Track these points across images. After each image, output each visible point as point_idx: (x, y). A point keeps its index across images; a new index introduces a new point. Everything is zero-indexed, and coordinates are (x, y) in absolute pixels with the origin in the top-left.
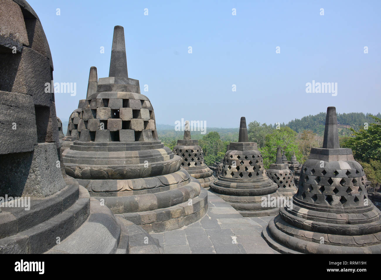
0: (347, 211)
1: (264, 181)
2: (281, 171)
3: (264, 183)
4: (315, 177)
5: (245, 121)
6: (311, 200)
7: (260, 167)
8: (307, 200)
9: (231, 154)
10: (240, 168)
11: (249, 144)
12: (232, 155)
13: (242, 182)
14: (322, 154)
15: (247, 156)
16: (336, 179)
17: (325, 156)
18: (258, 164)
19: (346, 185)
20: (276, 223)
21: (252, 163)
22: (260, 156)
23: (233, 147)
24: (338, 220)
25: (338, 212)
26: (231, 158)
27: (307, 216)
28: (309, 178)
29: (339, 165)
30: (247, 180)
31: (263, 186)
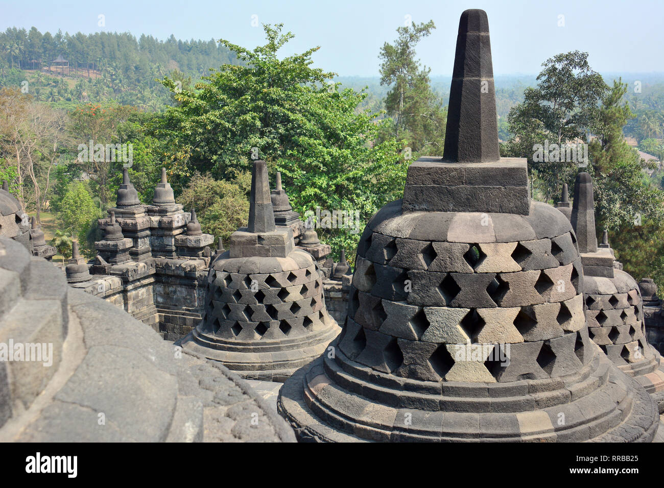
9: (460, 236)
10: (538, 318)
12: (476, 245)
13: (566, 400)
15: (555, 241)
30: (579, 377)
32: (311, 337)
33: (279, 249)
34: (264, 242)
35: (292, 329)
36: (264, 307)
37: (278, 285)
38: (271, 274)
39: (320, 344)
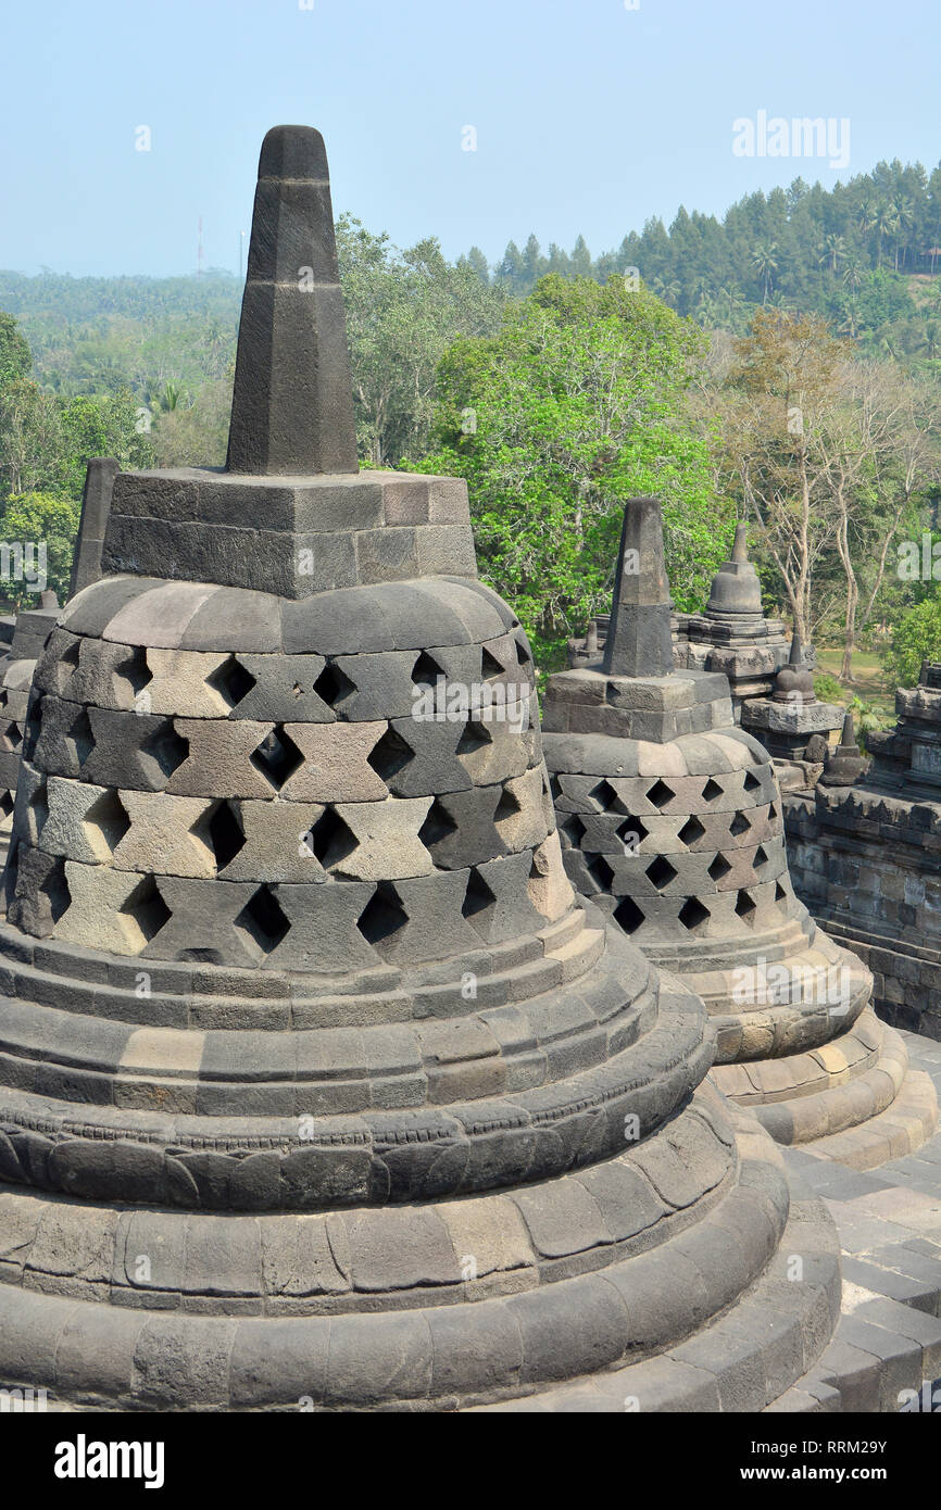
1: (555, 977)
2: (659, 759)
3: (561, 1012)
5: (313, 183)
7: (509, 805)
9: (125, 629)
10: (249, 829)
11: (366, 504)
12: (141, 651)
13: (274, 1021)
15: (341, 663)
18: (482, 766)
21: (407, 753)
22: (505, 654)
23: (158, 531)
26: (122, 693)
30: (347, 982)
31: (552, 1056)
32: (694, 951)
33: (650, 721)
34: (618, 700)
35: (644, 923)
36: (583, 857)
37: (621, 809)
38: (608, 780)
39: (714, 974)
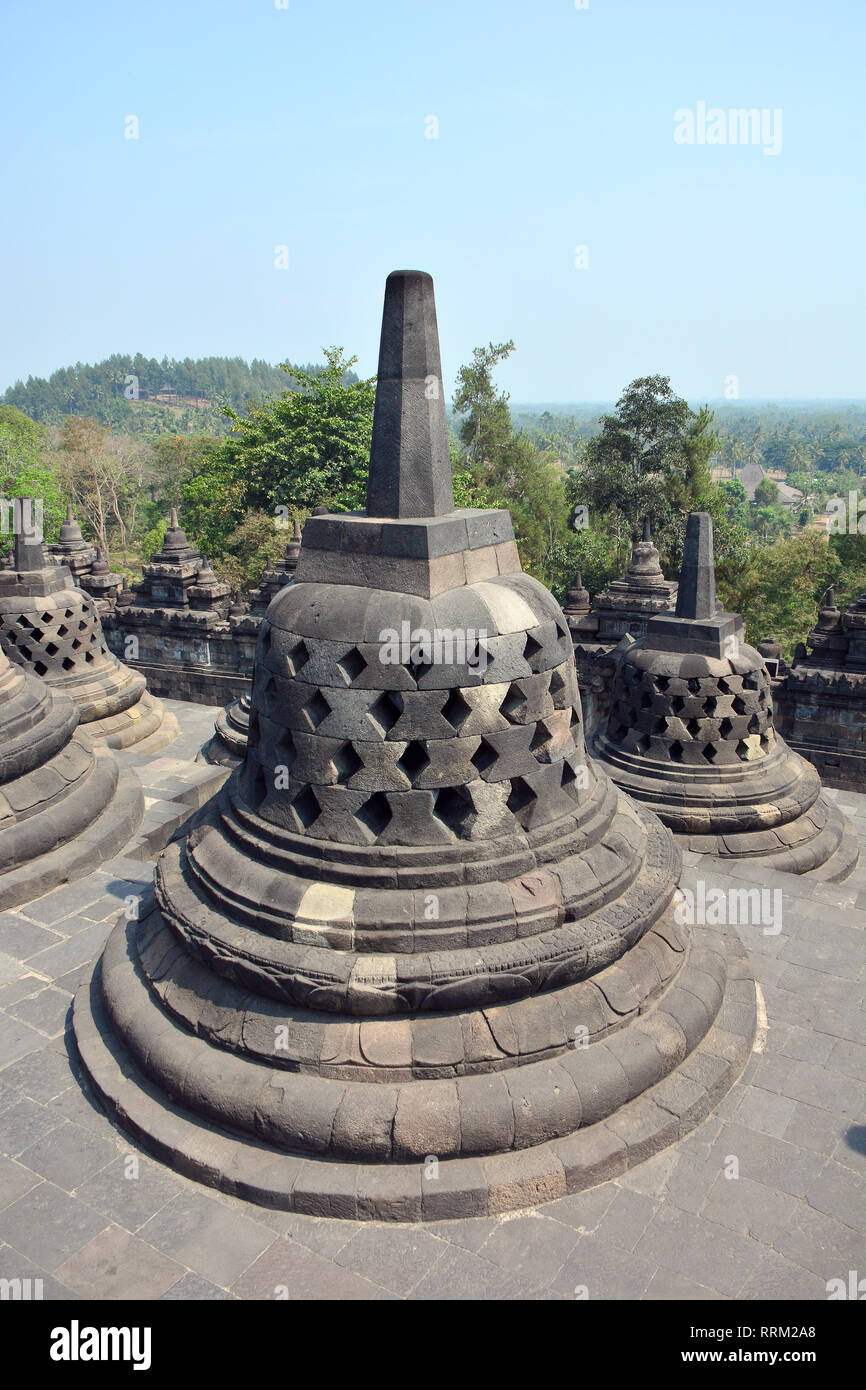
0: (545, 853)
4: (370, 697)
6: (359, 829)
8: (332, 830)
14: (381, 554)
16: (484, 695)
17: (404, 565)
19: (530, 718)
20: (156, 985)
24: (521, 920)
25: (509, 871)
27: (352, 933)
28: (332, 704)
29: (487, 612)
33: (38, 589)
35: (47, 671)
37: (31, 626)
